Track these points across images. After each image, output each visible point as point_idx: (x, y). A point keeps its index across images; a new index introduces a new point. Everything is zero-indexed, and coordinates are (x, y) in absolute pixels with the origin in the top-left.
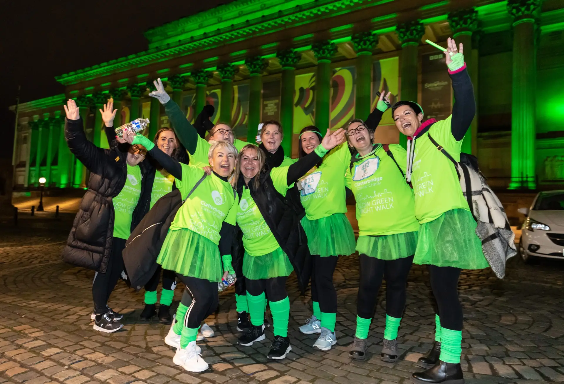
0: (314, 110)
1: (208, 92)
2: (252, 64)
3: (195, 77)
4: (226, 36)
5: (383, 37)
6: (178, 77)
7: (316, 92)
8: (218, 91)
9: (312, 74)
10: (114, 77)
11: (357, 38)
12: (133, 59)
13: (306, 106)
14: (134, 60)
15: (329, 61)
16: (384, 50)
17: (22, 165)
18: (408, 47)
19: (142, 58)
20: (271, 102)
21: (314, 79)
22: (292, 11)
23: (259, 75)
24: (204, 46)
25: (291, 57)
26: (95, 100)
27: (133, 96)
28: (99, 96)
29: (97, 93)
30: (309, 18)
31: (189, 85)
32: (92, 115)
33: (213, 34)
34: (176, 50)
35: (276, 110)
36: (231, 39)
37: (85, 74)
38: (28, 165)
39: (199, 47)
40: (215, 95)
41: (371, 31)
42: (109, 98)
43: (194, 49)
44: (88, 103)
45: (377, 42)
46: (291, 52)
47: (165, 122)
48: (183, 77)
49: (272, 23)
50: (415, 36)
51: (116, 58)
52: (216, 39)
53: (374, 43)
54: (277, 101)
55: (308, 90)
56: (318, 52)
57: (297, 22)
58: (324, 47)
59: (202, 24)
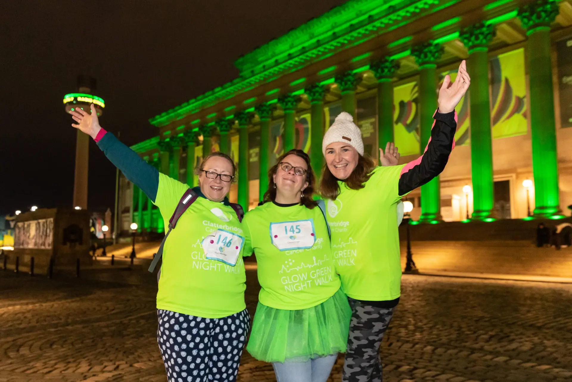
0: (418, 126)
1: (297, 119)
2: (342, 80)
3: (283, 103)
4: (313, 54)
5: (505, 26)
6: (265, 105)
7: (419, 105)
8: (307, 116)
9: (413, 84)
10: (203, 112)
11: (466, 33)
12: (219, 92)
13: (409, 121)
14: (221, 93)
15: (434, 66)
16: (509, 41)
17: (127, 210)
18: (534, 35)
19: (228, 89)
20: (366, 121)
21: (416, 89)
22: (384, 14)
23: (352, 93)
24: (290, 68)
25: (387, 67)
26: (186, 138)
27: (221, 131)
28: (189, 134)
29: (187, 131)
30: (405, 18)
31: (277, 113)
32: (184, 155)
33: (298, 53)
34: (261, 77)
35: (372, 131)
36: (318, 56)
37: (176, 113)
38: (131, 210)
39: (284, 70)
40: (304, 121)
41: (484, 22)
42: (200, 135)
43: (279, 72)
44: (180, 143)
45: (494, 34)
46: (387, 61)
47: (253, 155)
48: (270, 105)
49: (362, 31)
50: (544, 19)
51: (203, 93)
52: (302, 59)
53: (489, 37)
54: (373, 120)
55: (409, 103)
56: (419, 56)
57: (392, 25)
58: (426, 50)
59: (292, 44)
